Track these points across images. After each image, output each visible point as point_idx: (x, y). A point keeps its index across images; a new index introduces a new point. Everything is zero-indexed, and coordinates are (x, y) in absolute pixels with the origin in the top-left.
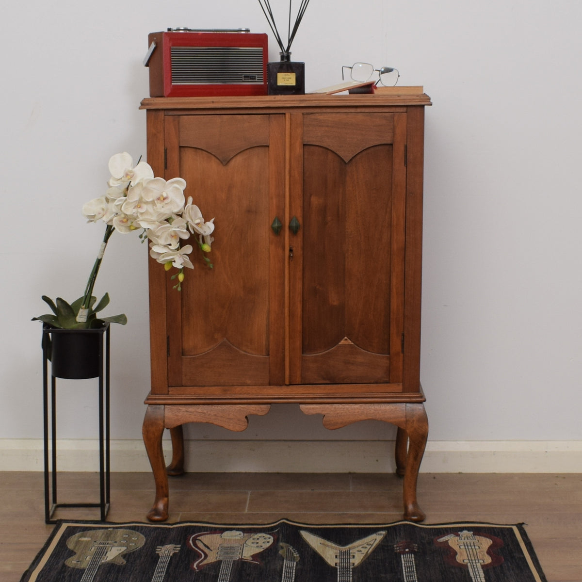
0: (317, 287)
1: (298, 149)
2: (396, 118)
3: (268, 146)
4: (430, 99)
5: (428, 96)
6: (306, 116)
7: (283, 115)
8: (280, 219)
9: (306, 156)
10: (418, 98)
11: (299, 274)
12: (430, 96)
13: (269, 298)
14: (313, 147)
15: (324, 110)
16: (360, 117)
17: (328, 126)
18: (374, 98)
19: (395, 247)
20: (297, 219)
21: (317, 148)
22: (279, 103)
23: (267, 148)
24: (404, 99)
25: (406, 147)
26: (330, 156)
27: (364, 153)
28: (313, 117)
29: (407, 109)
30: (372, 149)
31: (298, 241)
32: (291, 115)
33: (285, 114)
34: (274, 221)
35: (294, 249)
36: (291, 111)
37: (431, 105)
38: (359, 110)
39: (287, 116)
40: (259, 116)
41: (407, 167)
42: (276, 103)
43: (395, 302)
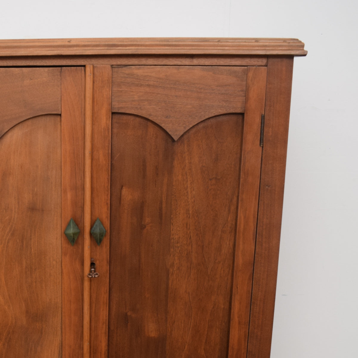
0: (129, 314)
1: (104, 120)
2: (250, 74)
3: (60, 115)
4: (303, 46)
5: (300, 42)
6: (116, 70)
7: (83, 68)
8: (77, 221)
9: (115, 130)
10: (285, 44)
11: (104, 297)
12: (303, 42)
13: (62, 328)
14: (125, 117)
15: (144, 61)
16: (198, 72)
17: (149, 86)
18: (220, 43)
19: (240, 260)
20: (102, 223)
21: (132, 118)
22: (75, 48)
23: (58, 118)
24: (266, 46)
25: (263, 118)
26: (152, 130)
27: (201, 126)
28: (126, 70)
29: (267, 62)
30: (213, 121)
31: (103, 252)
32: (94, 67)
33: (84, 66)
34: (69, 224)
35: (97, 263)
36: (94, 61)
37: (305, 55)
38: (195, 61)
39: (89, 69)
40: (46, 69)
41: (263, 147)
42: (71, 49)
43: (235, 334)
